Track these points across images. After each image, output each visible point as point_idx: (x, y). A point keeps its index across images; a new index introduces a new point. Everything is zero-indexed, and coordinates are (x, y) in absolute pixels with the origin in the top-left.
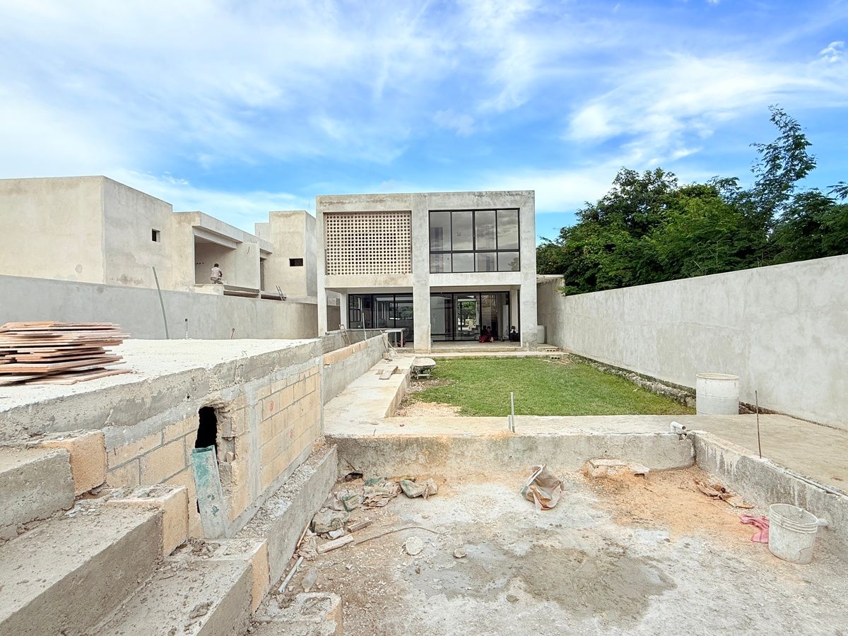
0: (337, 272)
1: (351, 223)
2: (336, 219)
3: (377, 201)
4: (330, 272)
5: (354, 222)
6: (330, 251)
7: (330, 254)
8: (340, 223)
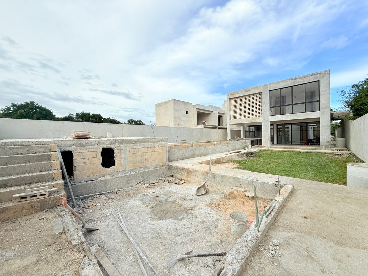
0: (234, 118)
1: (238, 100)
2: (234, 100)
3: (248, 91)
4: (232, 118)
5: (240, 100)
6: (231, 111)
7: (231, 112)
8: (235, 101)
